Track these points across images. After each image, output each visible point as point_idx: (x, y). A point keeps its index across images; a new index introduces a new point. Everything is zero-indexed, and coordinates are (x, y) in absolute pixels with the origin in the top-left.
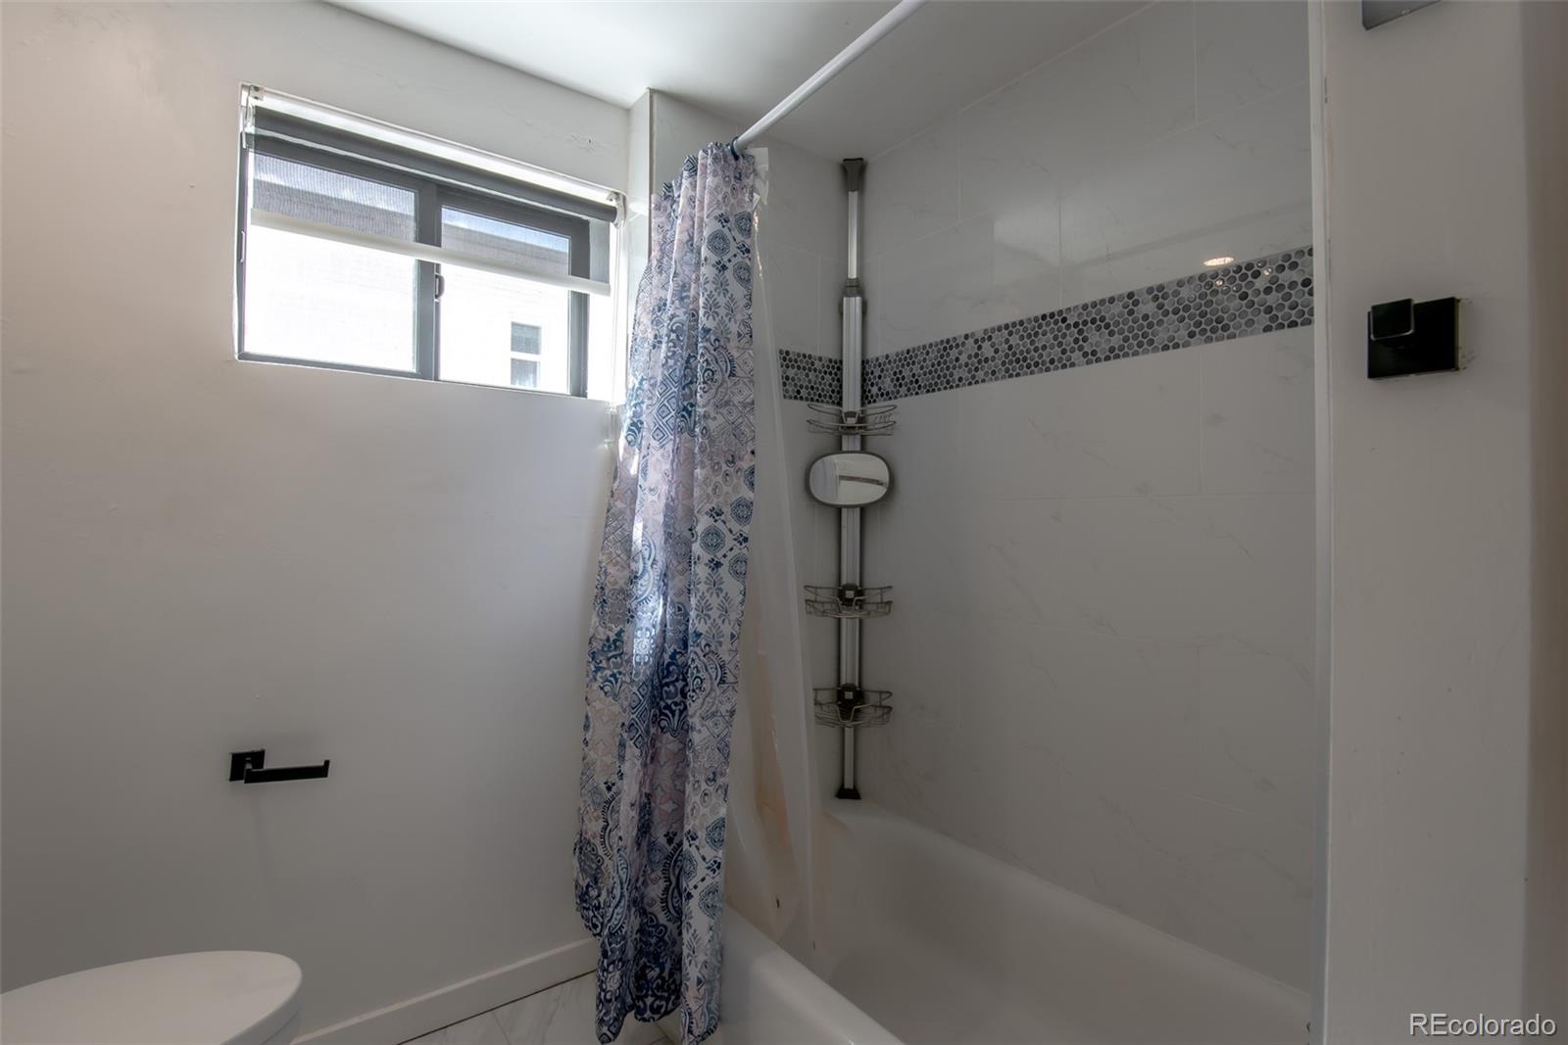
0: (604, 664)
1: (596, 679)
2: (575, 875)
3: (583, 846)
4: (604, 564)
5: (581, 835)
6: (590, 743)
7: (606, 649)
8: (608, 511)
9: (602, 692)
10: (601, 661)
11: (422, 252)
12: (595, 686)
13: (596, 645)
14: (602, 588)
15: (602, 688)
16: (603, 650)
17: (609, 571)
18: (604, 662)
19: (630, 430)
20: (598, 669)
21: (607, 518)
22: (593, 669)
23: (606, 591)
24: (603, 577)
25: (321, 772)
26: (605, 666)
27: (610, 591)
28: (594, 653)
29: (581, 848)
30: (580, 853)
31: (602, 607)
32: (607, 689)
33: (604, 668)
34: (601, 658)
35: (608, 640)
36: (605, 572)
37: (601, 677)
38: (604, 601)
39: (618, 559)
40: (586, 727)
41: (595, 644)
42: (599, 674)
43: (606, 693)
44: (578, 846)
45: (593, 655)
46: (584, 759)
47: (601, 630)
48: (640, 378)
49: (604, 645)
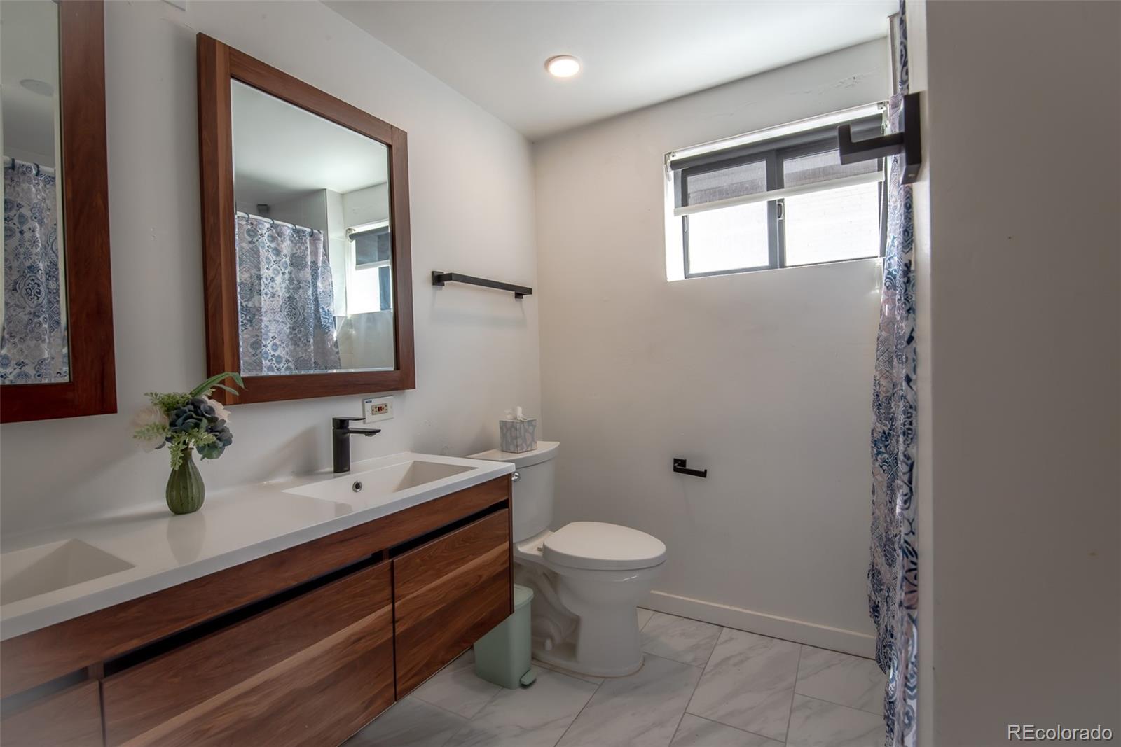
0: (883, 450)
1: (877, 460)
2: (869, 593)
3: (874, 573)
4: (878, 378)
5: (873, 566)
6: (876, 504)
7: (883, 439)
8: (878, 339)
9: (881, 469)
10: (881, 448)
11: (770, 196)
12: (877, 464)
13: (878, 436)
14: (878, 396)
15: (881, 467)
16: (881, 440)
17: (881, 383)
18: (883, 448)
19: (887, 278)
20: (879, 453)
21: (878, 344)
22: (876, 452)
23: (881, 398)
24: (878, 387)
25: (703, 474)
26: (884, 451)
27: (883, 398)
28: (875, 441)
29: (873, 575)
30: (873, 578)
31: (878, 409)
32: (885, 467)
33: (883, 453)
34: (881, 445)
35: (884, 432)
36: (879, 384)
37: (881, 459)
38: (879, 404)
39: (887, 373)
40: (873, 492)
41: (875, 435)
42: (880, 456)
43: (884, 470)
44: (871, 573)
45: (875, 442)
46: (873, 514)
47: (879, 425)
48: (892, 237)
49: (882, 436)
